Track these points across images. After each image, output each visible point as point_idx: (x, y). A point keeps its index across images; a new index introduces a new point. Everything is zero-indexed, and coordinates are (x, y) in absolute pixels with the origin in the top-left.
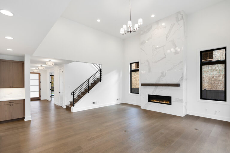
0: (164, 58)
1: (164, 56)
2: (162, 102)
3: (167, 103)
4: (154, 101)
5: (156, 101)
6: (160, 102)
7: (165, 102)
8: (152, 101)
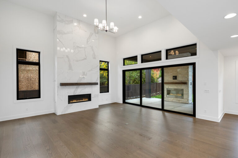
0: (85, 59)
1: (86, 57)
2: (81, 101)
3: (86, 100)
4: (73, 102)
5: (76, 101)
6: (80, 101)
7: (84, 100)
8: (71, 102)
